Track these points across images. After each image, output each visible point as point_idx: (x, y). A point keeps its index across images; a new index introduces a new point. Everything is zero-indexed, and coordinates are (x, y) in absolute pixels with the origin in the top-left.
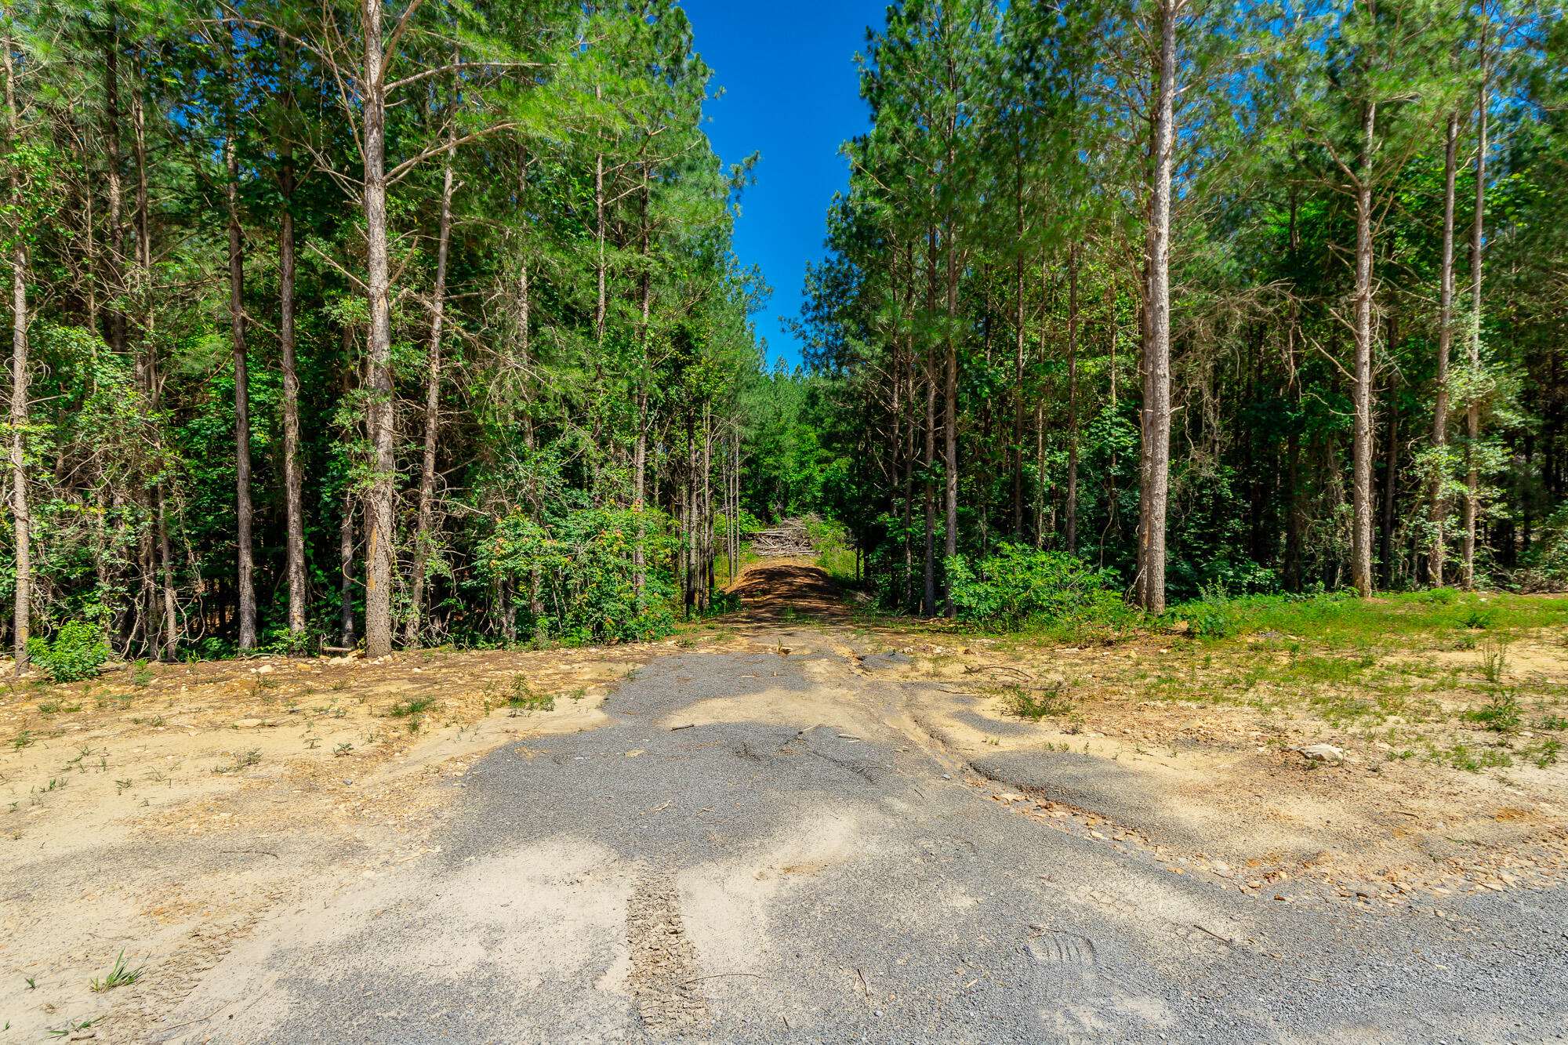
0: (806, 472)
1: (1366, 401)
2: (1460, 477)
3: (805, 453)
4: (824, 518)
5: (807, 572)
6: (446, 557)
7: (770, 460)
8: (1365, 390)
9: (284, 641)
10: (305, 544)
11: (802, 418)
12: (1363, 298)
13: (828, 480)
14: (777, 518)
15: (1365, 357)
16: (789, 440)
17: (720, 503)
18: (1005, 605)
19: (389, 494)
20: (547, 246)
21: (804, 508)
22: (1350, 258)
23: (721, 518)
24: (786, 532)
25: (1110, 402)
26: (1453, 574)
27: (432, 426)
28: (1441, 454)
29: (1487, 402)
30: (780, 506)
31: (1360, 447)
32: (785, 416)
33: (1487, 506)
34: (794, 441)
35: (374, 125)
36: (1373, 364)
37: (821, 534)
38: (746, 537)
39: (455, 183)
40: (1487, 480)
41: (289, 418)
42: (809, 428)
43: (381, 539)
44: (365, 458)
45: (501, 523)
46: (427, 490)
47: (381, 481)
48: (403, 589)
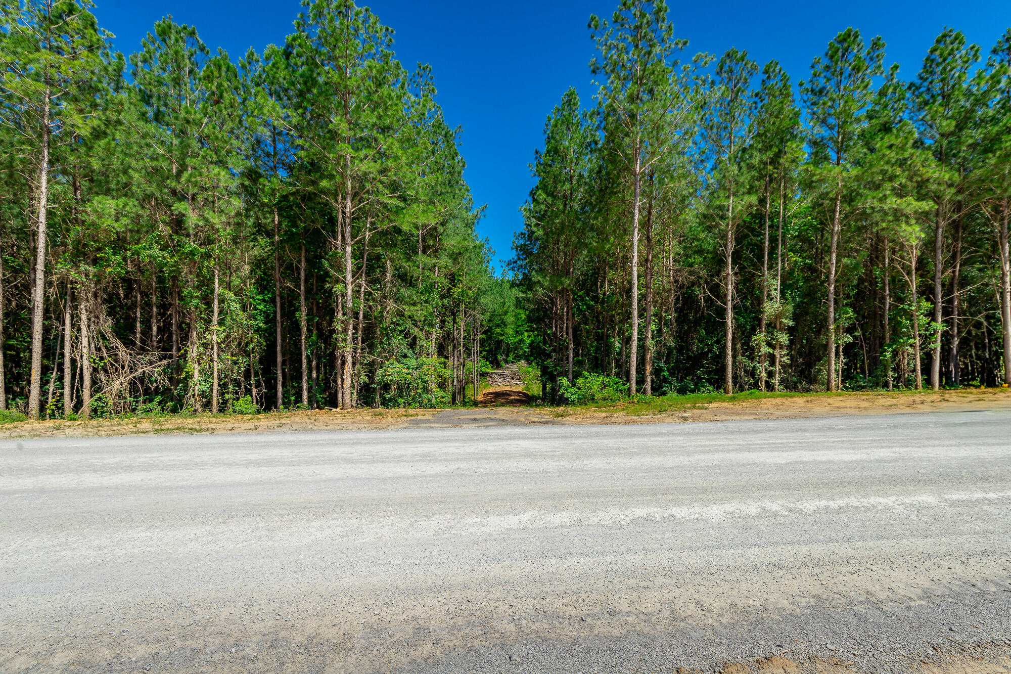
0: (520, 337)
1: (730, 315)
2: (770, 345)
3: (519, 326)
4: (530, 364)
5: (518, 393)
6: (366, 376)
7: (498, 330)
8: (730, 311)
12: (729, 274)
13: (532, 342)
14: (503, 364)
15: (730, 298)
16: (509, 318)
17: (469, 355)
21: (518, 358)
23: (469, 364)
24: (507, 372)
26: (769, 386)
27: (361, 327)
28: (762, 336)
30: (504, 357)
32: (507, 304)
34: (513, 319)
36: (732, 300)
37: (526, 373)
38: (483, 375)
41: (303, 322)
42: (521, 311)
43: (348, 368)
44: (345, 340)
45: (387, 363)
46: (359, 351)
47: (349, 348)
48: (353, 387)
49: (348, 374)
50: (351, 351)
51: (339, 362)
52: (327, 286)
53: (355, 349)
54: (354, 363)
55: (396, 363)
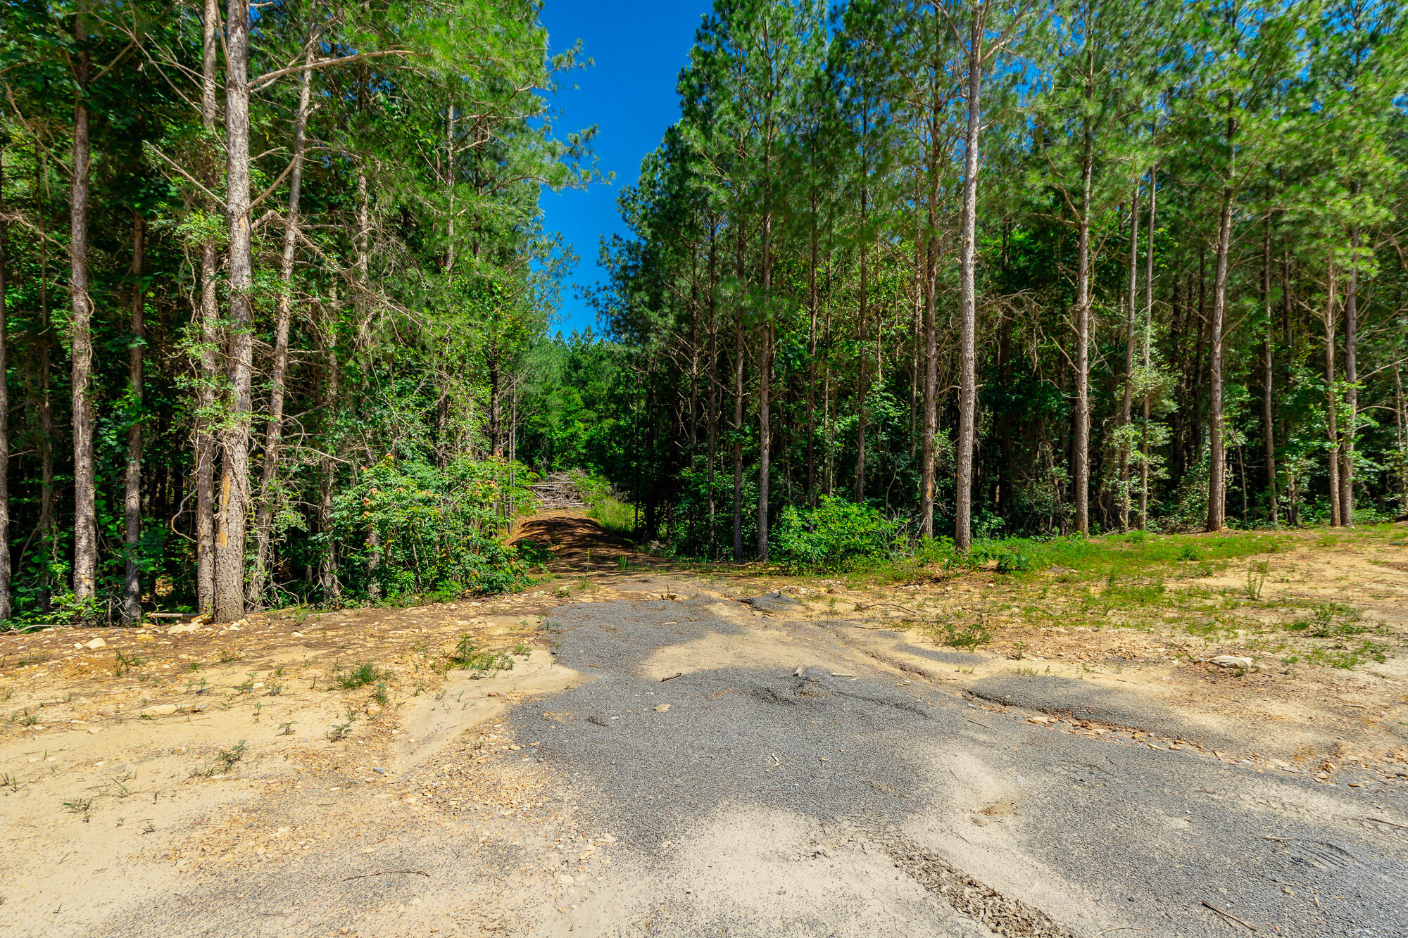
0: (571, 430)
1: (1085, 388)
2: (1140, 447)
3: (570, 413)
4: (588, 473)
5: (584, 522)
6: (297, 509)
7: (537, 418)
8: (1085, 379)
9: (69, 609)
10: (96, 495)
11: (567, 380)
12: (1084, 309)
13: (592, 438)
14: (545, 472)
15: (1085, 355)
16: (555, 400)
18: (834, 549)
19: (246, 438)
20: (420, 186)
21: (569, 463)
22: (1073, 278)
24: (555, 486)
25: (877, 379)
26: (1135, 520)
27: (282, 364)
28: (1129, 430)
29: (1156, 395)
30: (545, 461)
31: (1081, 422)
32: (551, 377)
33: (1155, 469)
34: (560, 401)
35: (238, 22)
36: (1090, 359)
37: (588, 488)
39: (310, 106)
40: (1154, 450)
41: (79, 345)
42: (573, 390)
43: (236, 487)
44: (224, 397)
45: (367, 472)
46: (276, 435)
47: (238, 424)
48: (250, 546)
49: (235, 508)
50: (246, 432)
51: (203, 467)
52: (158, 222)
53: (262, 428)
54: (257, 472)
55: (392, 472)
